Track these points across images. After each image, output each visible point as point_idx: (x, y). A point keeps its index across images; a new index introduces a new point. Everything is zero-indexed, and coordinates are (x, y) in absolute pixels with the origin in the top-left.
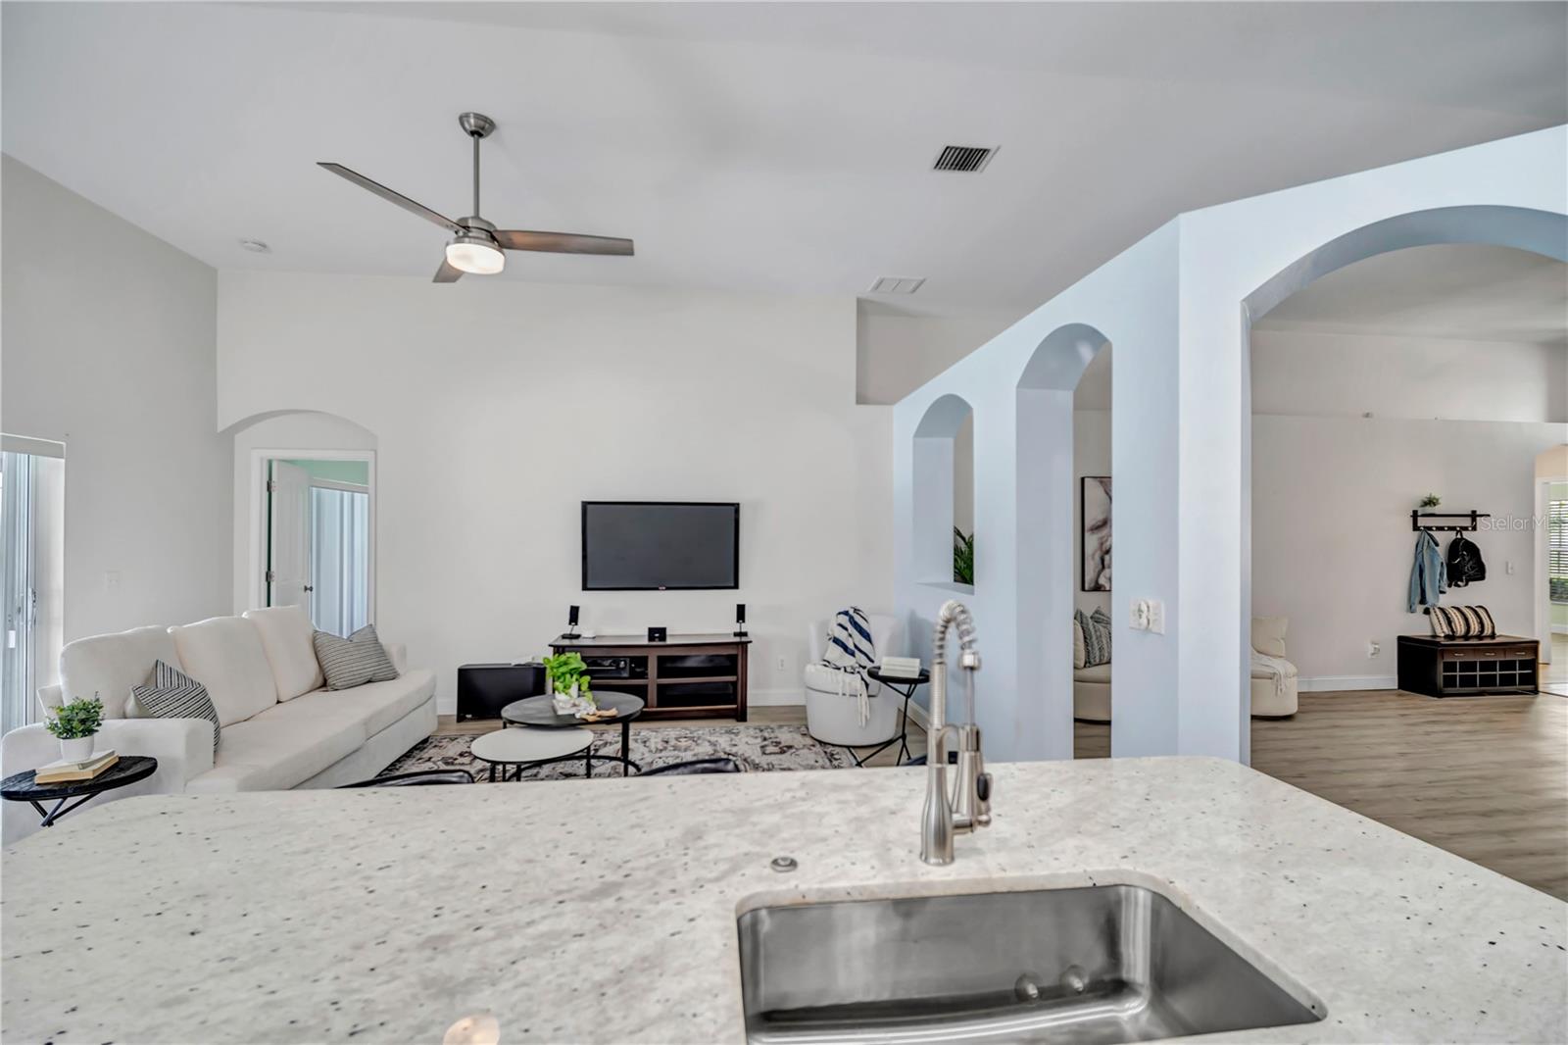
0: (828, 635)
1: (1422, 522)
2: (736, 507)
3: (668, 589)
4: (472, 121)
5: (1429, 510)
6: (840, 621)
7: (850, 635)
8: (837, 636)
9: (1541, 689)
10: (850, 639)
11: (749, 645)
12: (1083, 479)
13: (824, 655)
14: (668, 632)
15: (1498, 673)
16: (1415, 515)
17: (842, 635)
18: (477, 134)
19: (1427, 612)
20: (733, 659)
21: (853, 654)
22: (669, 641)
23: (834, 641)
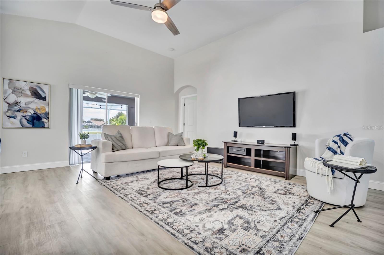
0: (326, 146)
6: (334, 139)
7: (339, 147)
10: (339, 149)
23: (328, 149)
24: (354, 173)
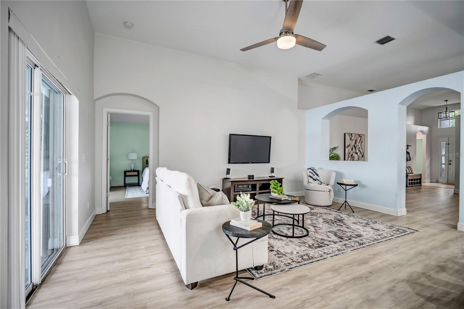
0: (308, 175)
2: (270, 138)
3: (252, 163)
6: (310, 171)
8: (310, 175)
9: (422, 185)
11: (283, 179)
12: (344, 134)
13: (308, 181)
14: (255, 177)
15: (416, 181)
17: (311, 175)
21: (316, 180)
22: (255, 179)
23: (310, 177)
24: (340, 185)
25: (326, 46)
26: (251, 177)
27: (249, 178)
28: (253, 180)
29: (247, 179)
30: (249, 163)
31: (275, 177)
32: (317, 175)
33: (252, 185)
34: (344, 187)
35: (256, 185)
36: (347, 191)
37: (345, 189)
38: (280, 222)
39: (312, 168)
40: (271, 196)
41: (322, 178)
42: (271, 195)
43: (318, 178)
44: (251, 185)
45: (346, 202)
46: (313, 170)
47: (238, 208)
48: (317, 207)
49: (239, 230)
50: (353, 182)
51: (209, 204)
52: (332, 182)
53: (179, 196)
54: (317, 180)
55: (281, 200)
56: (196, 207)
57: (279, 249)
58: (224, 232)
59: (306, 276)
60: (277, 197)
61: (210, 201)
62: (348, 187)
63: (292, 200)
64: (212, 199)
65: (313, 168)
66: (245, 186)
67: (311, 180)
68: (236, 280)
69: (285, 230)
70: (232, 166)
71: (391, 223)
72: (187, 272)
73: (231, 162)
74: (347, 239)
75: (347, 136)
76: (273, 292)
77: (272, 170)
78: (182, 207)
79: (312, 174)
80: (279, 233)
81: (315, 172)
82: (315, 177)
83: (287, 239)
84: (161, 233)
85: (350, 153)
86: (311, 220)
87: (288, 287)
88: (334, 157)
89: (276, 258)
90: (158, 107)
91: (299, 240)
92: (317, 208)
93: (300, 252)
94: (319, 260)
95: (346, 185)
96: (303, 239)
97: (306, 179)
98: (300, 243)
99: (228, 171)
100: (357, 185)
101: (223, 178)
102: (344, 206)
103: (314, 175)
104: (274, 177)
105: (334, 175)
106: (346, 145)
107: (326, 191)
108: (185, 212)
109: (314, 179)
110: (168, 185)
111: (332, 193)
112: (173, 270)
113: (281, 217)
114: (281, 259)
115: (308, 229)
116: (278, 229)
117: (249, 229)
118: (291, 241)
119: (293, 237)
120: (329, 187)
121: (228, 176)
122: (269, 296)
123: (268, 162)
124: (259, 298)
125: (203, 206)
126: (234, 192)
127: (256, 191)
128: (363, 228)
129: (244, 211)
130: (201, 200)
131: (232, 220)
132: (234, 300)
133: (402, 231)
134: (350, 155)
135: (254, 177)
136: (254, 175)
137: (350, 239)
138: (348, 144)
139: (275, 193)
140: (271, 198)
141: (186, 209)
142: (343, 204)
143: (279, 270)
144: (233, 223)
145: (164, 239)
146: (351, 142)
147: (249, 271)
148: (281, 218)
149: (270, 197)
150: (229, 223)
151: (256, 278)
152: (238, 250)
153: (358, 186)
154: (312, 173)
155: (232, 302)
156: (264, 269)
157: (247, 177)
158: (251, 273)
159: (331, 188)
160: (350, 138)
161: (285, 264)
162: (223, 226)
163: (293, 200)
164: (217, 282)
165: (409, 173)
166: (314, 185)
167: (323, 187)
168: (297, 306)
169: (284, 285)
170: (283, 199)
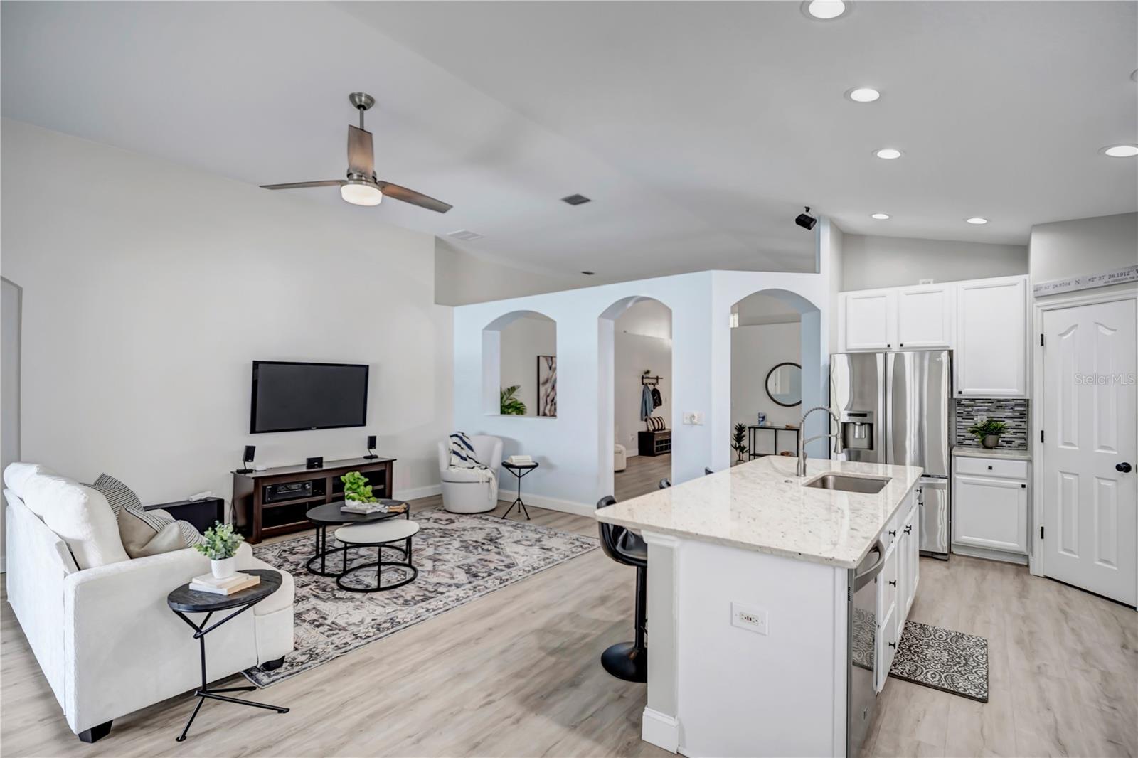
1: (645, 381)
2: (367, 367)
4: (363, 99)
5: (647, 375)
8: (455, 450)
11: (394, 462)
12: (538, 357)
13: (450, 462)
14: (324, 461)
16: (643, 378)
17: (457, 449)
18: (362, 107)
19: (646, 420)
20: (383, 472)
21: (466, 460)
22: (325, 467)
25: (452, 207)
26: (314, 463)
27: (309, 467)
28: (321, 469)
29: (304, 470)
30: (310, 429)
31: (379, 456)
32: (470, 448)
33: (314, 481)
34: (516, 471)
35: (324, 481)
36: (521, 479)
37: (518, 475)
38: (366, 561)
39: (460, 435)
40: (344, 507)
41: (479, 454)
42: (345, 505)
43: (471, 454)
44: (311, 483)
45: (519, 499)
46: (461, 438)
47: (205, 554)
48: (464, 516)
49: (204, 597)
50: (531, 461)
51: (146, 551)
52: (496, 462)
53: (58, 545)
54: (468, 459)
55: (364, 515)
56: (107, 563)
57: (337, 621)
58: (171, 607)
59: (372, 658)
60: (358, 508)
61: (149, 544)
62: (523, 471)
63: (389, 513)
64: (155, 541)
65: (463, 433)
66: (294, 487)
67: (456, 459)
68: (201, 696)
69: (369, 578)
70: (260, 441)
71: (580, 533)
72: (78, 708)
73: (257, 430)
74: (485, 575)
75: (542, 360)
76: (287, 703)
77: (372, 442)
78: (69, 567)
79: (459, 447)
80: (352, 586)
81: (465, 443)
82: (464, 454)
83: (364, 596)
84: (21, 637)
85: (548, 396)
86: (436, 547)
87: (324, 687)
88: (510, 407)
89: (323, 638)
90: (20, 290)
91: (390, 593)
92: (465, 518)
93: (378, 618)
94: (409, 626)
95: (520, 467)
96: (398, 591)
97: (444, 458)
98: (388, 599)
99: (249, 453)
100: (537, 465)
101: (235, 470)
102: (516, 506)
103: (462, 448)
104: (376, 457)
105: (499, 446)
106: (542, 380)
107: (481, 481)
108: (78, 576)
109: (463, 458)
110: (37, 513)
111: (494, 484)
112: (48, 715)
113: (373, 550)
114: (333, 638)
115: (419, 568)
116: (355, 576)
117: (225, 592)
118: (372, 598)
119: (378, 589)
120: (489, 473)
121: (249, 465)
122: (277, 711)
123: (361, 423)
124: (254, 719)
125: (131, 557)
126: (264, 502)
127: (325, 494)
128: (526, 550)
129: (220, 559)
130: (125, 544)
131: (194, 580)
132: (196, 736)
133: (587, 546)
134: (549, 400)
135: (322, 462)
136: (321, 458)
137: (489, 575)
138: (546, 378)
139: (354, 500)
140: (344, 513)
141: (79, 569)
142: (514, 504)
143: (319, 660)
144: (198, 585)
145: (28, 649)
146: (551, 374)
147: (250, 676)
148: (371, 552)
149: (343, 509)
150: (188, 587)
151: (260, 686)
152: (205, 636)
153: (539, 466)
154: (459, 445)
155: (190, 741)
156: (285, 665)
157: (305, 462)
158: (252, 679)
159: (490, 475)
160: (548, 365)
161: (336, 646)
162: (170, 595)
163: (391, 512)
164: (164, 714)
165: (654, 430)
166: (460, 470)
167: (478, 474)
168: (327, 714)
169: (318, 684)
170: (368, 512)
